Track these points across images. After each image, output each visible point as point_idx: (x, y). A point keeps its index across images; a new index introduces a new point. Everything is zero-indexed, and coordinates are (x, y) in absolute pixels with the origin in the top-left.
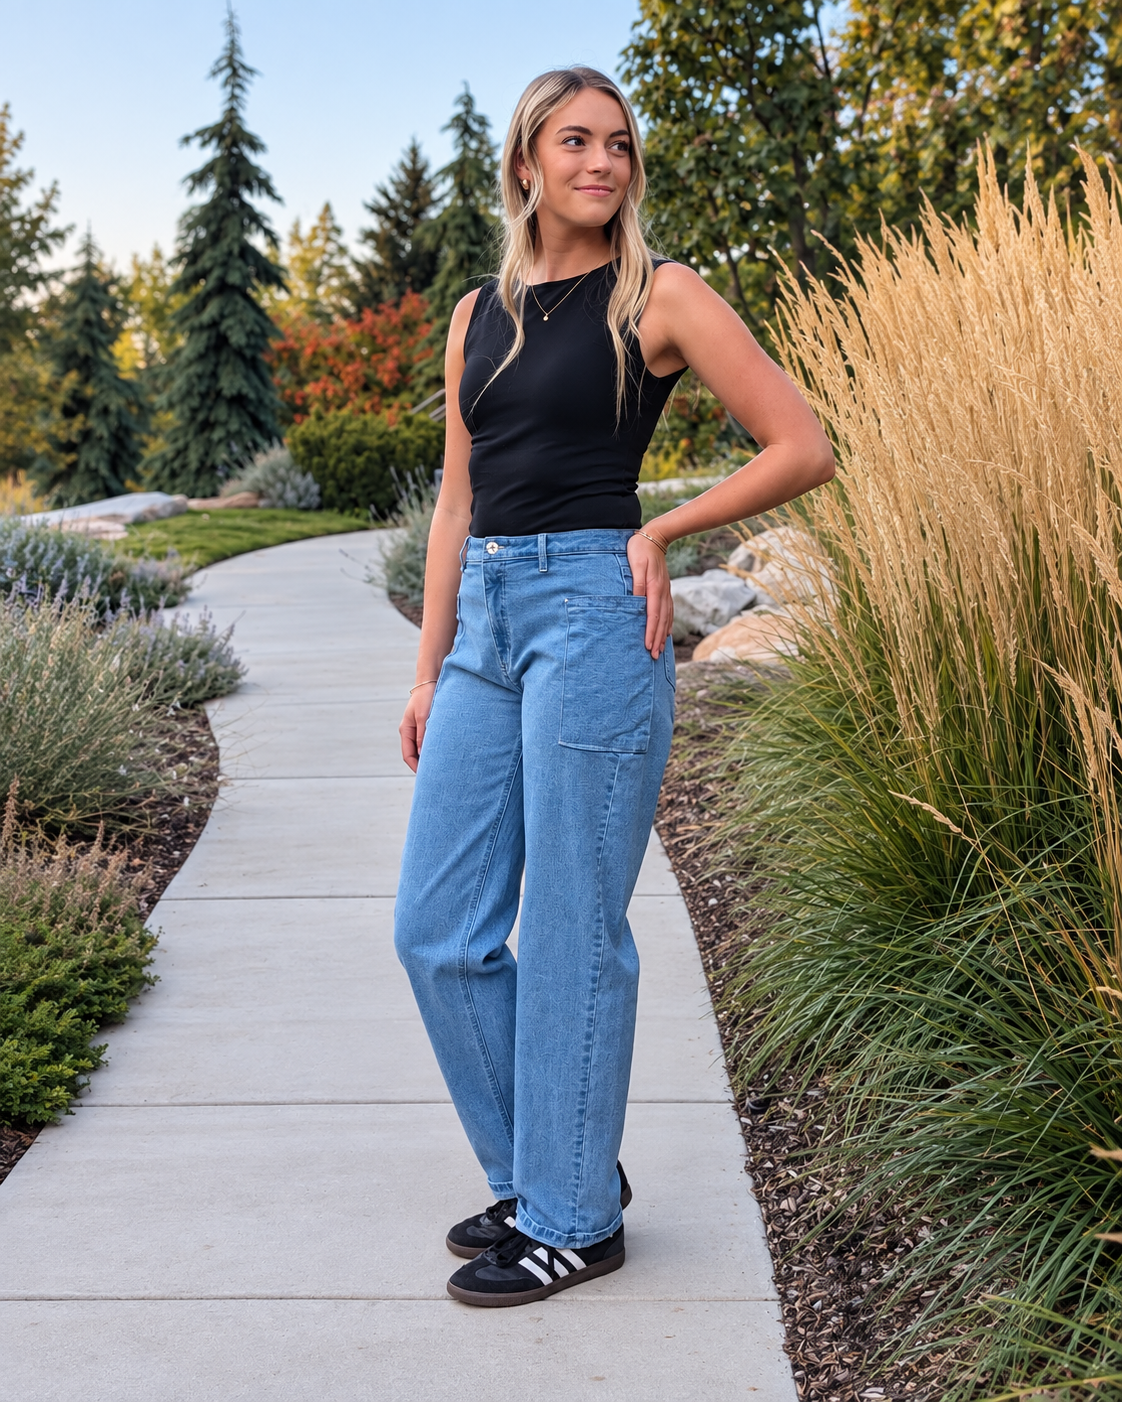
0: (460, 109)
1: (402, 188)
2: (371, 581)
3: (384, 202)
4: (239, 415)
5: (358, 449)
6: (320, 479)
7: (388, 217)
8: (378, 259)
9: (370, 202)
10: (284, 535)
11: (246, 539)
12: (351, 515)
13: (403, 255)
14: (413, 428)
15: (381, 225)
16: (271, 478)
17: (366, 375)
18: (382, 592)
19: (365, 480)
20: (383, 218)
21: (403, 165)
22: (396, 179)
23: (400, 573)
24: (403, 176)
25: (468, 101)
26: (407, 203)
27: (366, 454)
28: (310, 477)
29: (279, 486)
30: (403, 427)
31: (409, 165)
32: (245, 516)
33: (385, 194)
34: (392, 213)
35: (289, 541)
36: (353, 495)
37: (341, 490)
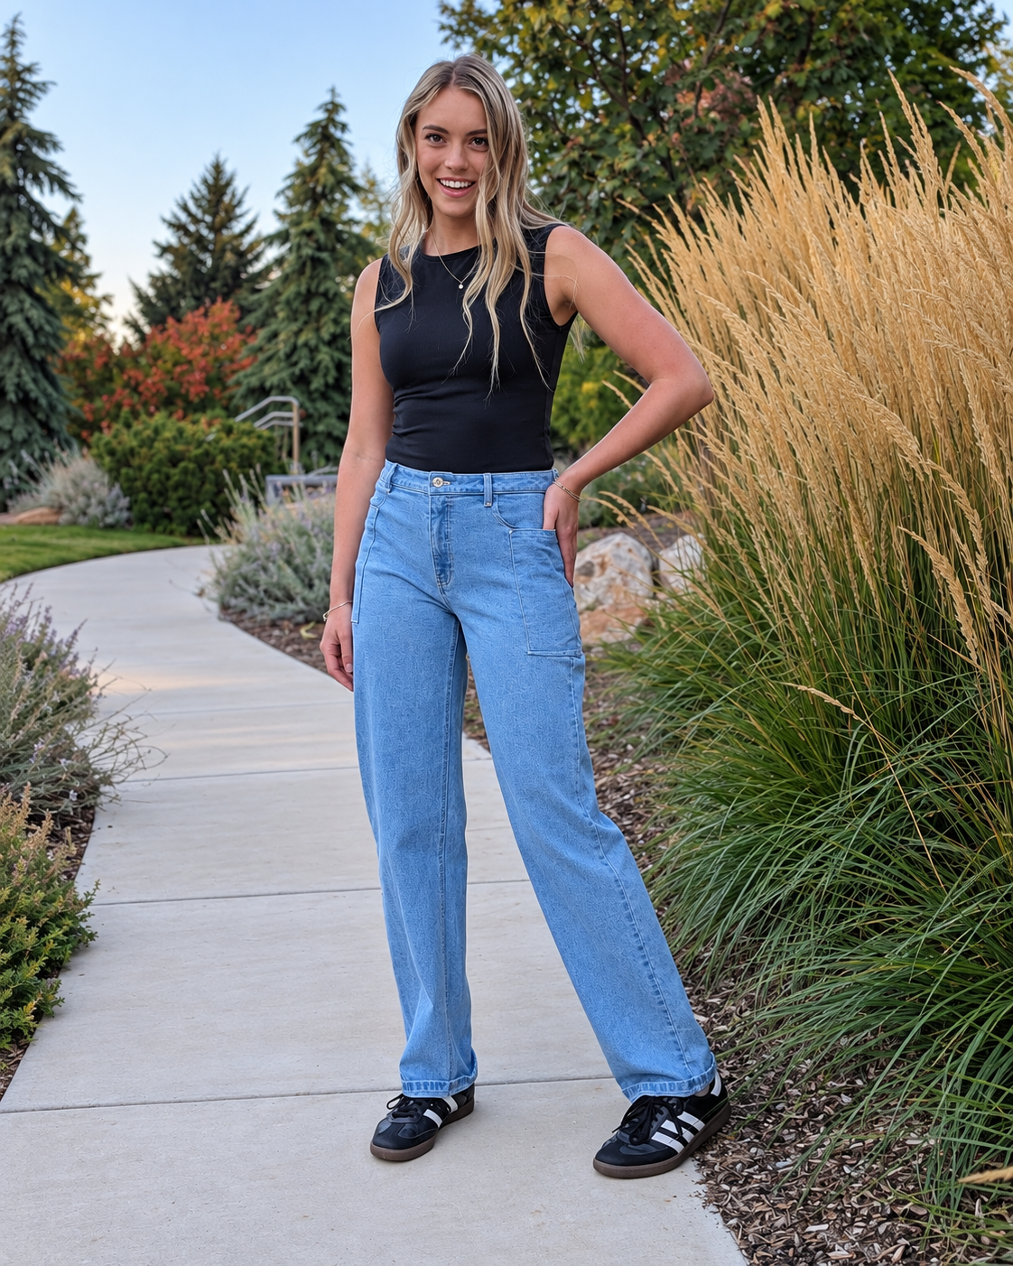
0: (321, 116)
1: (204, 203)
2: (201, 594)
3: (184, 217)
4: (26, 421)
5: (174, 460)
6: (128, 492)
7: (187, 232)
8: (176, 273)
9: (168, 217)
10: (91, 551)
11: (47, 556)
12: (164, 532)
13: (204, 270)
14: (232, 437)
15: (179, 238)
16: (71, 491)
17: (169, 389)
18: (215, 607)
19: (181, 492)
20: (181, 233)
21: (205, 181)
22: (197, 195)
23: (235, 583)
24: (204, 191)
25: (333, 108)
26: (208, 218)
27: (182, 465)
28: (117, 490)
29: (81, 500)
30: (223, 435)
31: (211, 181)
32: (44, 532)
33: (185, 208)
34: (192, 228)
35: (97, 557)
36: (166, 510)
37: (153, 504)
